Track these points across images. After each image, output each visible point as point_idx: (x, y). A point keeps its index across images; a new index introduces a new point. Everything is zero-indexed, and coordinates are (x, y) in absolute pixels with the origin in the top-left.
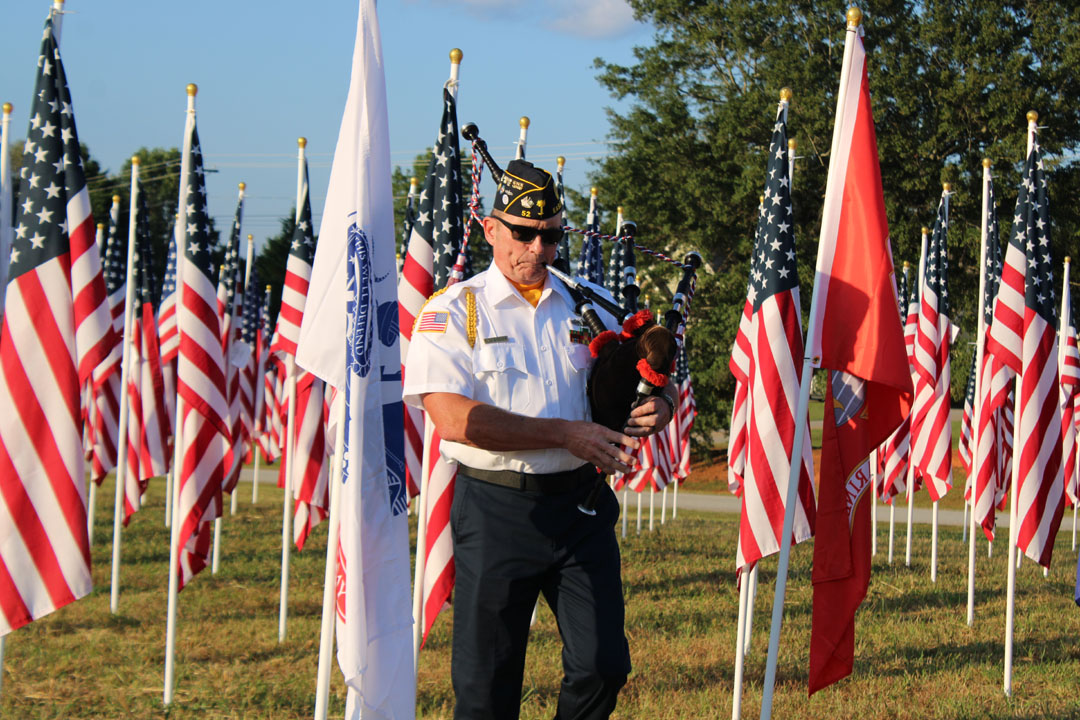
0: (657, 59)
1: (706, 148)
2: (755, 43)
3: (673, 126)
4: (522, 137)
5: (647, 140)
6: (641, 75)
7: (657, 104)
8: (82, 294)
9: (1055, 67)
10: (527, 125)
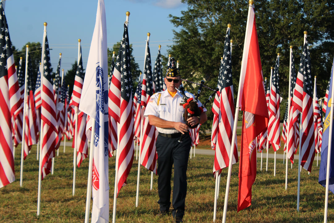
0: (188, 15)
1: (204, 42)
2: (219, 10)
3: (193, 35)
4: (148, 39)
5: (185, 40)
6: (184, 20)
7: (188, 29)
8: (11, 88)
9: (311, 17)
10: (149, 35)
